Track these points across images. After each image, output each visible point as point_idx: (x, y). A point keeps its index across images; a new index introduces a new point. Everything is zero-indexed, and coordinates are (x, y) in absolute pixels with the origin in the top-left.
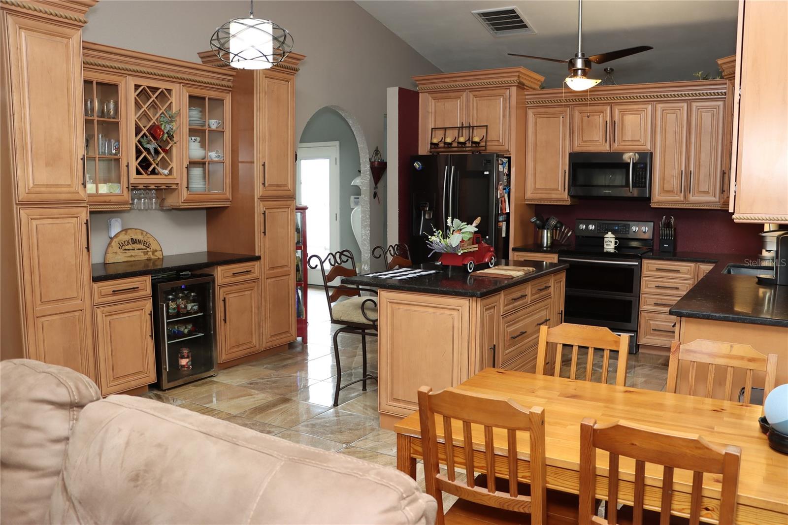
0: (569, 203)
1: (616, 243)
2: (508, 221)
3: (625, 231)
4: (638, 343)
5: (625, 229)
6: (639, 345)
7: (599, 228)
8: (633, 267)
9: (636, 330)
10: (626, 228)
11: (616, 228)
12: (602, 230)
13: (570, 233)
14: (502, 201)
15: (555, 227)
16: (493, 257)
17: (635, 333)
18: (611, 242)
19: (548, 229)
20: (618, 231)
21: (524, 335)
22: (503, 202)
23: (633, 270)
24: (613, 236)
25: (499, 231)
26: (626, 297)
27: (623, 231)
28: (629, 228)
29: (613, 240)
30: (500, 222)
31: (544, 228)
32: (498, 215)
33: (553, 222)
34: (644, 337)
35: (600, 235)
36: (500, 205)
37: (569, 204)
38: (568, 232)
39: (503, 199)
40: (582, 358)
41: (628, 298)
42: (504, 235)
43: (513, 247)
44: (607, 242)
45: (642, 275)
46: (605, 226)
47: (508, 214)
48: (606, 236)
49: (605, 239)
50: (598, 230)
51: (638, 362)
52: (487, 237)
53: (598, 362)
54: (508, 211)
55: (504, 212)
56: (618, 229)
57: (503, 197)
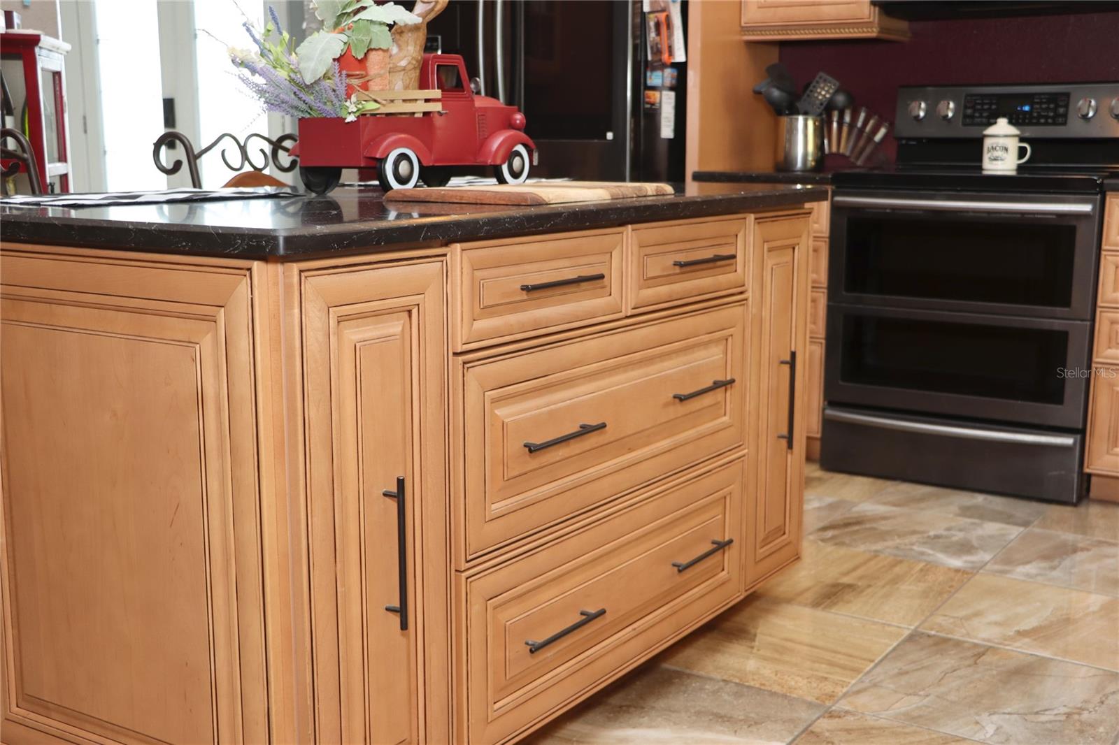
0: (873, 33)
1: (1022, 153)
2: (680, 88)
3: (1053, 118)
4: (1087, 470)
5: (1055, 110)
6: (1089, 476)
7: (969, 111)
8: (1073, 223)
9: (1080, 426)
10: (1057, 106)
11: (1027, 108)
12: (981, 116)
13: (882, 132)
14: (658, 25)
15: (829, 107)
16: (520, 148)
17: (1079, 437)
18: (1006, 149)
19: (806, 113)
20: (1032, 118)
21: (592, 441)
22: (664, 29)
23: (1072, 231)
24: (1013, 130)
25: (649, 116)
26: (1047, 319)
27: (1047, 117)
28: (1067, 106)
29: (1014, 145)
30: (653, 88)
31: (794, 111)
32: (642, 68)
33: (824, 92)
34: (1108, 453)
35: (971, 132)
36: (652, 35)
37: (874, 35)
38: (875, 131)
39: (662, 16)
40: (894, 517)
41: (1057, 325)
42: (667, 131)
43: (696, 169)
44: (994, 149)
45: (1104, 247)
46: (991, 104)
47: (682, 68)
48: (990, 131)
49: (988, 143)
50: (965, 116)
51: (1084, 533)
52: (610, 136)
53: (949, 529)
54: (680, 57)
55: (665, 57)
56: (1030, 112)
57: (663, 10)
